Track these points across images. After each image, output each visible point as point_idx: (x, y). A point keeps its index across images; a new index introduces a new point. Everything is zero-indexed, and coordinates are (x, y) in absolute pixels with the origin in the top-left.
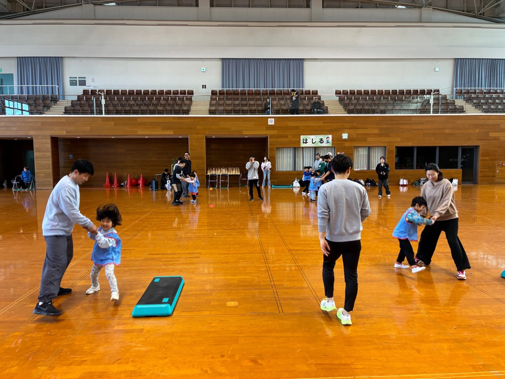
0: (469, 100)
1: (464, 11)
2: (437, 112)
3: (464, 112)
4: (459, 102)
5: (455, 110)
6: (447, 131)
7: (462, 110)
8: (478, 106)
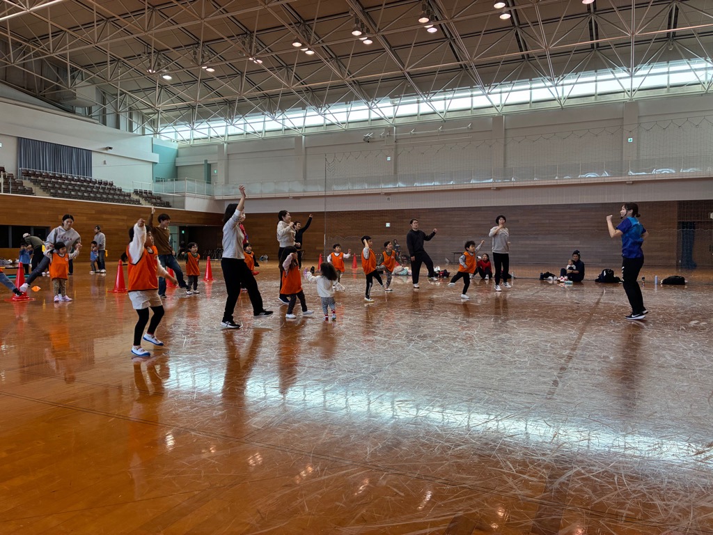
0: (36, 182)
1: (24, 88)
2: (8, 192)
3: (32, 194)
4: (27, 184)
5: (24, 191)
6: (19, 211)
7: (30, 192)
8: (45, 189)
